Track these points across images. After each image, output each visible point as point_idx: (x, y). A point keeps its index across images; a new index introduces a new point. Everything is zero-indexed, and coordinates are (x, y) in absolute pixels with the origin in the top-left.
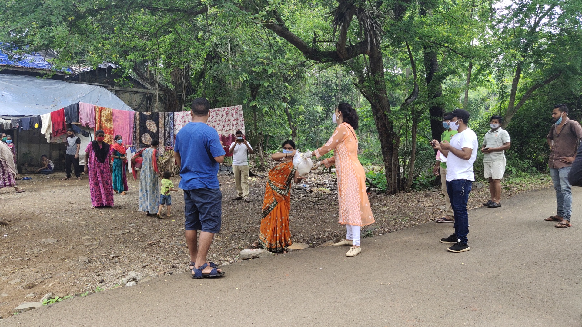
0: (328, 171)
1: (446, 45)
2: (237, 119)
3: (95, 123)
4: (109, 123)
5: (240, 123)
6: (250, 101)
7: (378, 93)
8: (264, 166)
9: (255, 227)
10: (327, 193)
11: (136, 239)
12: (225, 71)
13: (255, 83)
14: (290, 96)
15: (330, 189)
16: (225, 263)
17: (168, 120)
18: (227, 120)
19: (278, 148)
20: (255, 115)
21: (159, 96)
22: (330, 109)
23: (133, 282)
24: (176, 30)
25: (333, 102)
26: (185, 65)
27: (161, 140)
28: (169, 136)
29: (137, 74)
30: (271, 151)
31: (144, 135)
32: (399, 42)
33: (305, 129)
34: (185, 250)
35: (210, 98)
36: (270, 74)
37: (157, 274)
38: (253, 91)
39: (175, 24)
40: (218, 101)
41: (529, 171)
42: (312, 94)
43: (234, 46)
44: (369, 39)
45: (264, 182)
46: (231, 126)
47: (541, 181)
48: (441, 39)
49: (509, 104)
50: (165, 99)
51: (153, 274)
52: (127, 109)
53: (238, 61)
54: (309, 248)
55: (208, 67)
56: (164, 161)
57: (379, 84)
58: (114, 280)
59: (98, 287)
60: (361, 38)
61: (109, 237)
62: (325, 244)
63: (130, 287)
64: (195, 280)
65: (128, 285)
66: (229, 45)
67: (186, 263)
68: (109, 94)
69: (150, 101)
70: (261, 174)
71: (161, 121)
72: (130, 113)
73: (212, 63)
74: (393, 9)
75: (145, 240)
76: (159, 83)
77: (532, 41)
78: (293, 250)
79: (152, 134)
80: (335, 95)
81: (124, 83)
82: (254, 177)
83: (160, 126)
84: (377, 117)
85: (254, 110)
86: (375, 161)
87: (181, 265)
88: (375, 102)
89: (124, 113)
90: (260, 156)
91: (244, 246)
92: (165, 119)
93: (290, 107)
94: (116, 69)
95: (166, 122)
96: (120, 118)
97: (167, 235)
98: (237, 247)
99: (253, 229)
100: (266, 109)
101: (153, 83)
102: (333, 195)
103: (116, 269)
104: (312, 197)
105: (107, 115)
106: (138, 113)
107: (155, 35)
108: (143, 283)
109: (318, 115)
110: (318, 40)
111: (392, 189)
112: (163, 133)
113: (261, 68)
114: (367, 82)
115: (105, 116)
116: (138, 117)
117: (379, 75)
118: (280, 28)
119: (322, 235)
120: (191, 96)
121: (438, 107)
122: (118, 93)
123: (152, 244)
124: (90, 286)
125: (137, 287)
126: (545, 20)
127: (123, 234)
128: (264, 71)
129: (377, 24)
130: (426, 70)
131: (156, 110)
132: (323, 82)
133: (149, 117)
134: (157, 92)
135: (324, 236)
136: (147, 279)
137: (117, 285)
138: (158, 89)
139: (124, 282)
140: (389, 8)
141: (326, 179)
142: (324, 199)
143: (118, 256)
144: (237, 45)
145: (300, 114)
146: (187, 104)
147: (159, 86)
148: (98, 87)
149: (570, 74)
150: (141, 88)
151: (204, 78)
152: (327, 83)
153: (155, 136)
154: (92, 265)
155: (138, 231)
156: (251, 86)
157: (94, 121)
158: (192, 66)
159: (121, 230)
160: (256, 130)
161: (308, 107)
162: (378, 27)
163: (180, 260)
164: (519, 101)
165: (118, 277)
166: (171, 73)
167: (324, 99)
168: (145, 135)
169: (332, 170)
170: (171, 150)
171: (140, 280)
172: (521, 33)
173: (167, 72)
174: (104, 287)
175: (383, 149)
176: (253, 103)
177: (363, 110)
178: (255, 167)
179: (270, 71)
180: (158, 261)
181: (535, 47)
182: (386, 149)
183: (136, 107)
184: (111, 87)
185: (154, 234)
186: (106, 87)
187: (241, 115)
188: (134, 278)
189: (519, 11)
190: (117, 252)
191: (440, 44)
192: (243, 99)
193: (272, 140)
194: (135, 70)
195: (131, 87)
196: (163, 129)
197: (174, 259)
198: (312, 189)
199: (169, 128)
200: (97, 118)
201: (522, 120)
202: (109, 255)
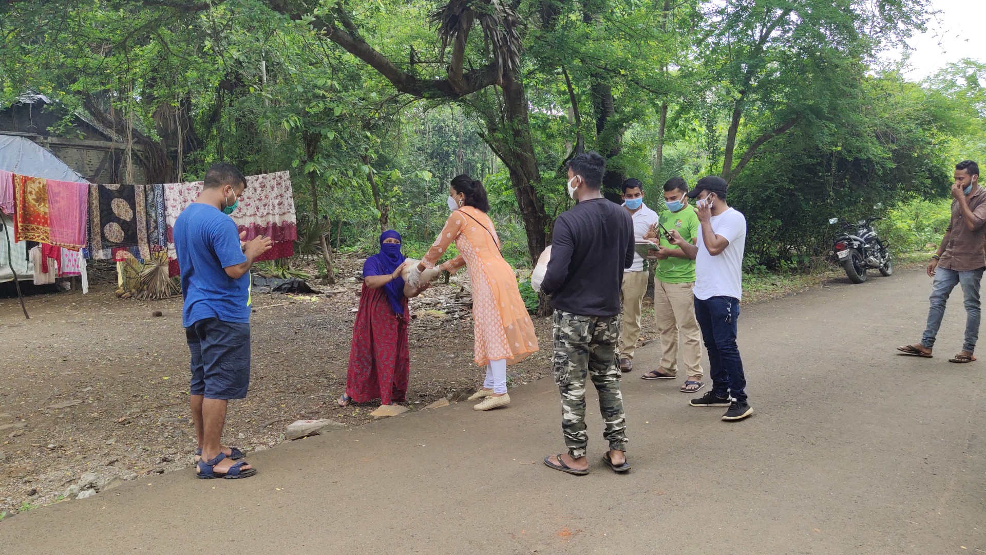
0: (444, 280)
1: (623, 72)
2: (281, 196)
3: (15, 205)
4: (43, 204)
5: (286, 203)
6: (304, 162)
7: (519, 150)
8: (333, 276)
9: (315, 382)
10: (441, 318)
11: (96, 414)
12: (258, 109)
13: (311, 132)
14: (377, 152)
15: (446, 311)
16: (259, 449)
17: (154, 198)
18: (263, 198)
19: (359, 243)
20: (314, 187)
21: (134, 154)
22: (446, 175)
23: (92, 491)
24: (161, 38)
25: (451, 162)
26: (180, 99)
27: (142, 234)
28: (156, 228)
29: (92, 113)
30: (346, 248)
31: (108, 225)
32: (552, 66)
33: (404, 209)
34: (186, 430)
35: (232, 157)
36: (337, 117)
37: (135, 474)
38: (309, 146)
39: (158, 26)
40: (247, 162)
41: (756, 271)
42: (416, 149)
43: (273, 65)
44: (500, 60)
45: (333, 304)
46: (271, 207)
47: (772, 287)
48: (615, 63)
49: (724, 167)
50: (146, 158)
51: (127, 475)
52: (74, 177)
53: (280, 93)
54: (407, 412)
55: (227, 101)
56: (147, 271)
57: (521, 136)
58: (56, 489)
59: (26, 502)
60: (488, 59)
61: (43, 414)
62: (434, 405)
63: (85, 500)
64: (202, 480)
65: (82, 495)
66: (264, 63)
67: (189, 452)
68: (39, 151)
69: (117, 162)
70: (327, 289)
71: (140, 199)
72: (80, 186)
73: (232, 94)
74: (539, 11)
75: (112, 415)
76: (134, 131)
77: (757, 66)
78: (380, 419)
79: (123, 224)
80: (454, 151)
81: (68, 131)
82: (315, 296)
83: (138, 208)
84: (519, 189)
85: (312, 178)
86: (521, 262)
87: (179, 456)
88: (515, 166)
89: (67, 186)
90: (325, 258)
91: (295, 416)
92: (146, 196)
93: (375, 172)
94: (52, 105)
95: (149, 201)
96: (61, 195)
97: (154, 405)
98: (283, 419)
99: (311, 386)
100: (333, 177)
101: (121, 130)
102: (451, 321)
103: (58, 469)
104: (416, 325)
105: (37, 190)
106: (95, 185)
107: (122, 46)
108: (109, 490)
109: (426, 185)
110: (419, 59)
111: (546, 307)
112: (144, 222)
113: (321, 105)
114: (500, 132)
115: (34, 192)
116: (95, 194)
117: (519, 121)
118: (350, 39)
119: (430, 389)
120: (196, 153)
121: (615, 172)
122: (56, 149)
123: (126, 422)
124: (11, 502)
125: (98, 498)
126: (775, 33)
127: (70, 407)
128: (328, 111)
129: (513, 36)
130: (595, 112)
131: (129, 180)
132: (433, 128)
133: (116, 194)
134: (129, 146)
135: (434, 390)
136: (117, 484)
137: (61, 498)
138: (131, 142)
139: (75, 491)
140: (533, 9)
141: (441, 294)
142: (435, 329)
143: (62, 447)
144: (278, 64)
145: (394, 183)
146: (188, 168)
147: (134, 136)
148: (18, 138)
149: (813, 118)
150: (101, 140)
151: (219, 120)
152: (439, 130)
153: (129, 229)
154: (13, 465)
155: (99, 400)
156: (305, 137)
157: (12, 202)
158: (193, 101)
159: (67, 400)
160: (316, 213)
161: (407, 171)
162: (515, 42)
163: (177, 448)
164: (739, 161)
165: (63, 483)
166: (154, 113)
167: (437, 158)
168: (110, 226)
169: (451, 278)
170: (159, 252)
171: (103, 487)
172: (739, 53)
173: (147, 113)
174: (37, 504)
175: (530, 242)
176: (310, 167)
177: (500, 178)
178: (317, 277)
179: (337, 112)
180: (137, 452)
181: (762, 75)
182: (534, 242)
183: (92, 174)
184: (42, 138)
185: (128, 404)
186: (33, 139)
187: (287, 188)
188: (91, 483)
189: (736, 17)
190: (62, 439)
191: (614, 71)
192: (291, 160)
193: (348, 228)
194: (87, 106)
195: (81, 137)
196: (143, 214)
197: (167, 447)
198: (416, 313)
199: (156, 213)
200: (18, 196)
201: (745, 191)
202: (46, 445)
